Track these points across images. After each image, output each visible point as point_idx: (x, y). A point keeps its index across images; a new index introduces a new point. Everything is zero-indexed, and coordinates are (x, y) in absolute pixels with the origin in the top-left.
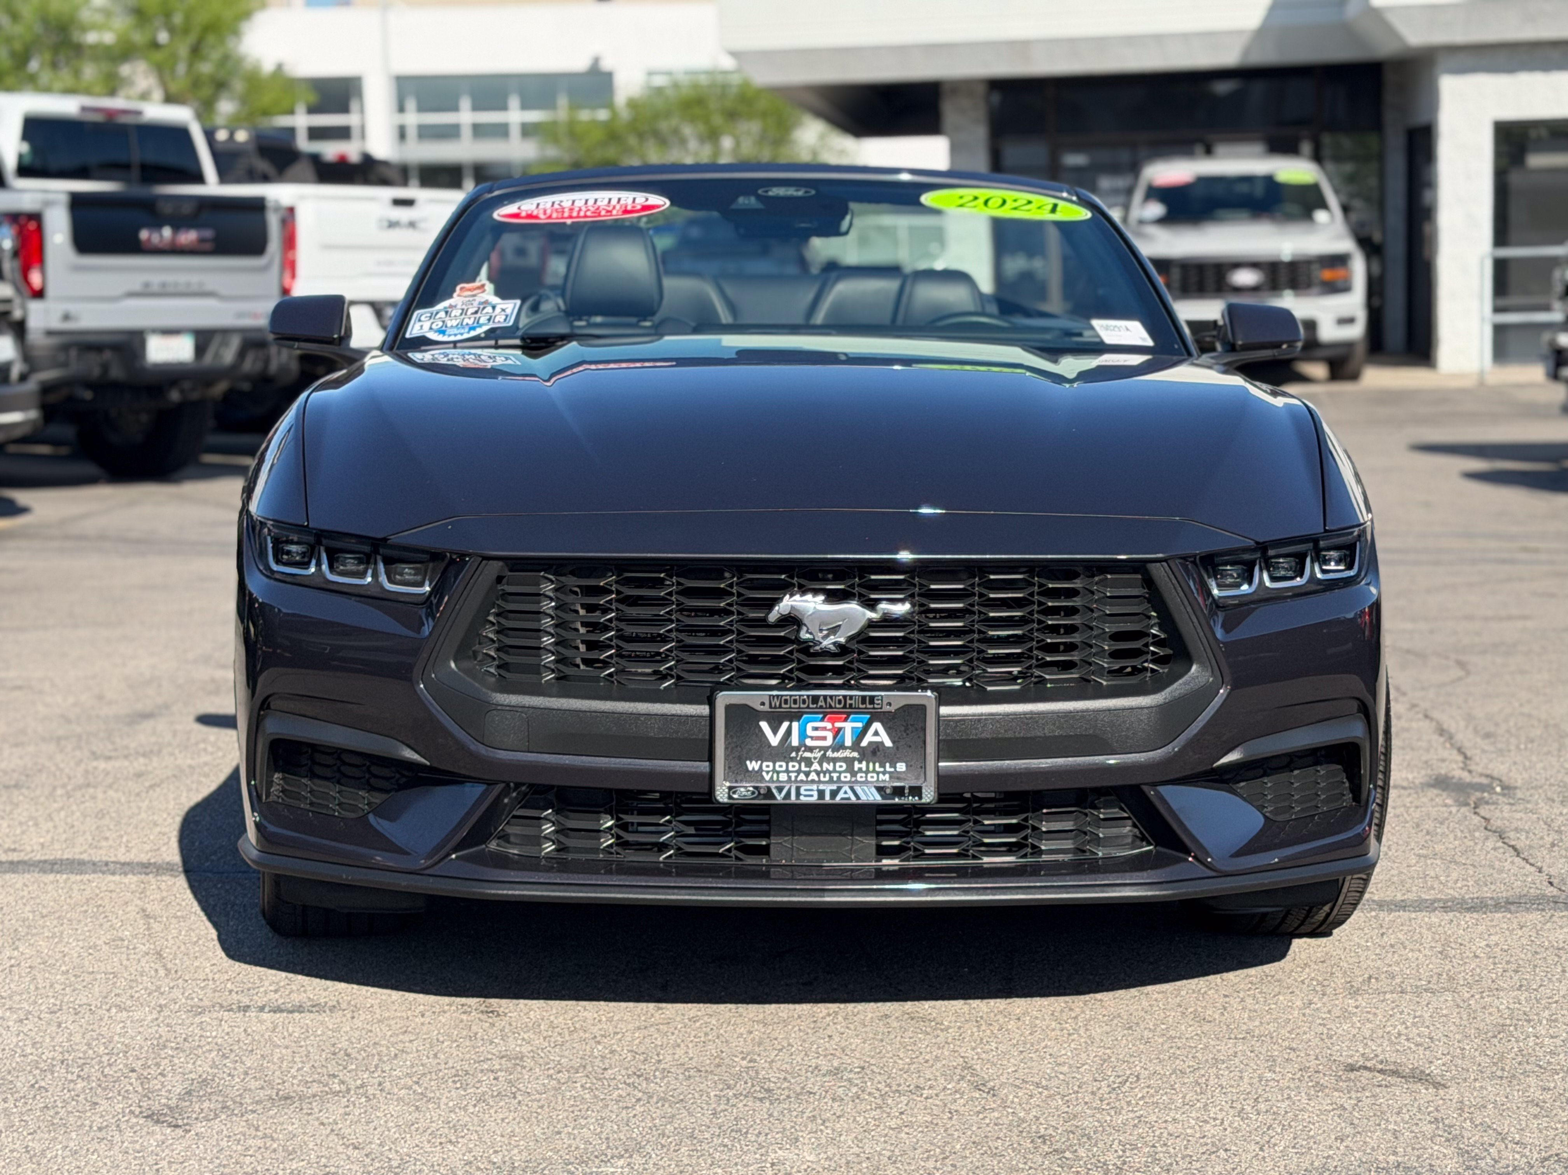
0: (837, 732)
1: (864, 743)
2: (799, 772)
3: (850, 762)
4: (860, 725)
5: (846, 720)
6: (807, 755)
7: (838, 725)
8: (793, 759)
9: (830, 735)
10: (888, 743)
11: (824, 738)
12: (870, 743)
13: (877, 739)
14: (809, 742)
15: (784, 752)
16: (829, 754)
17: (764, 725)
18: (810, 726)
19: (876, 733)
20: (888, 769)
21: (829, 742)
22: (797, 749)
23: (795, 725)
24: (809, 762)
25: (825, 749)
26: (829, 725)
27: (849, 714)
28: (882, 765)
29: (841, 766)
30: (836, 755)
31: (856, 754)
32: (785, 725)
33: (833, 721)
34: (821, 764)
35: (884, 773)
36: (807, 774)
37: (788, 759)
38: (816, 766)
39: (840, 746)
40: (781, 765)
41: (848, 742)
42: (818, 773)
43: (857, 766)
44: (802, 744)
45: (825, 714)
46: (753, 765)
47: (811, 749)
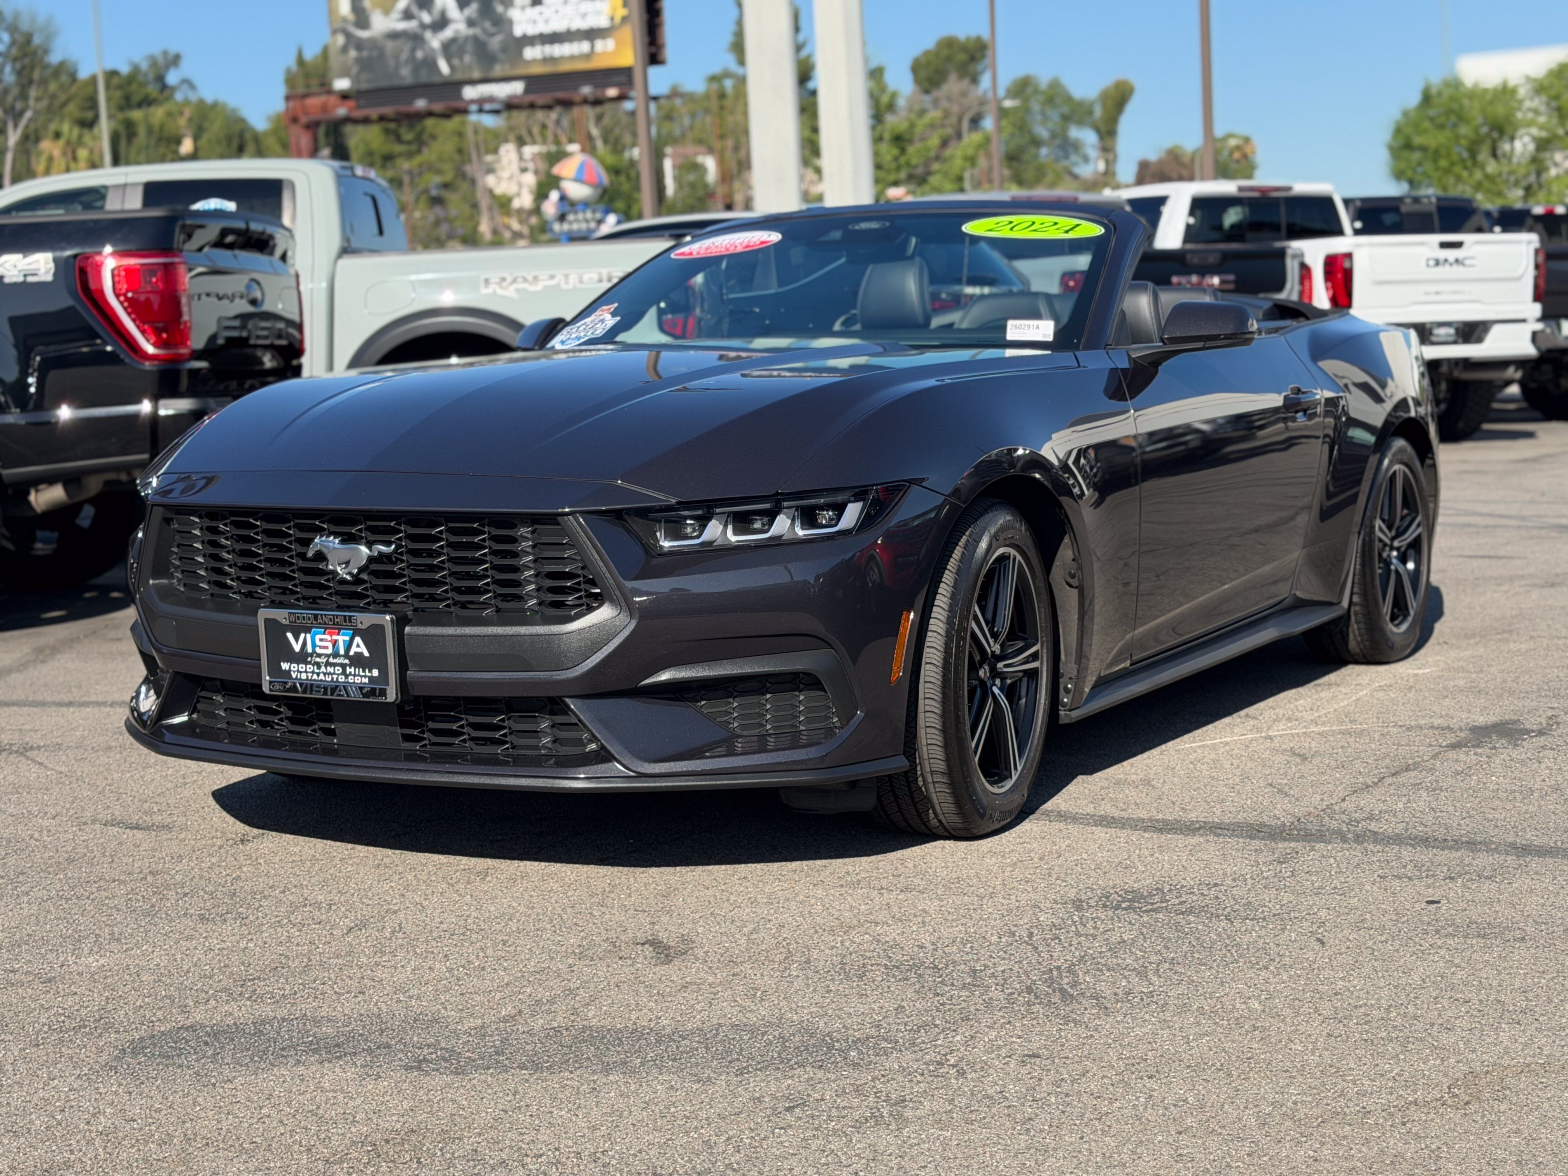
0: (335, 643)
1: (352, 653)
2: (313, 672)
3: (343, 666)
4: (347, 638)
5: (338, 634)
6: (318, 660)
7: (335, 637)
8: (310, 663)
9: (330, 645)
10: (366, 654)
11: (326, 648)
12: (356, 653)
13: (359, 650)
14: (318, 650)
15: (302, 657)
16: (331, 660)
17: (289, 635)
18: (318, 637)
19: (358, 646)
20: (368, 674)
21: (329, 651)
22: (311, 655)
23: (308, 636)
24: (319, 665)
25: (328, 656)
26: (328, 637)
27: (340, 630)
28: (364, 671)
29: (339, 670)
30: (336, 661)
31: (347, 661)
32: (302, 636)
33: (331, 634)
34: (326, 667)
35: (365, 676)
36: (318, 674)
37: (306, 663)
38: (323, 669)
39: (336, 655)
40: (302, 667)
41: (342, 652)
42: (325, 674)
43: (348, 670)
44: (314, 651)
45: (326, 629)
46: (285, 666)
47: (319, 656)
